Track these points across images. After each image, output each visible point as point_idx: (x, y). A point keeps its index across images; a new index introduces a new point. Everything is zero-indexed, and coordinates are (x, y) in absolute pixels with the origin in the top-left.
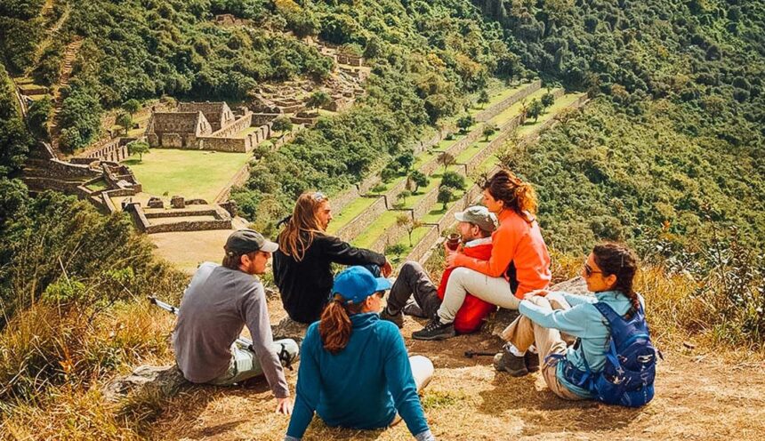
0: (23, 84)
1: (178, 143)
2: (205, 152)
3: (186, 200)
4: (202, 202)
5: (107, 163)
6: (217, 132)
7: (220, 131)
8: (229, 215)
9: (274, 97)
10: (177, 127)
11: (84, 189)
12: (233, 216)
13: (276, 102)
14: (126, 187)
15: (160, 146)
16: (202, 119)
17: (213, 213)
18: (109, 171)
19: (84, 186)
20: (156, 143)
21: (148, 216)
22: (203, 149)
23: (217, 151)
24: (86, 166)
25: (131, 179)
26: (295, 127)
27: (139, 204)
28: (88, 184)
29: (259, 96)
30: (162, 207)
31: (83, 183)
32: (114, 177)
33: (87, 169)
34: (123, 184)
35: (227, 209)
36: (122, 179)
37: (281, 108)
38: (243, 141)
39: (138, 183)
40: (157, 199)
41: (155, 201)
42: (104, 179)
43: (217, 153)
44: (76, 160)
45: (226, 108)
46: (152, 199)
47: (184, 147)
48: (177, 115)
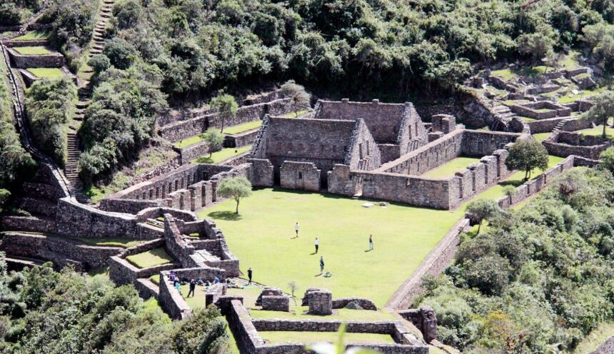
0: (16, 45)
1: (312, 180)
2: (367, 203)
3: (334, 298)
4: (367, 305)
5: (175, 214)
6: (392, 164)
7: (397, 162)
8: (421, 335)
9: (511, 98)
10: (312, 150)
11: (124, 262)
12: (428, 340)
13: (514, 109)
14: (208, 263)
15: (277, 185)
16: (364, 135)
17: (390, 330)
18: (175, 229)
19: (123, 257)
20: (267, 178)
21: (261, 326)
22: (362, 198)
23: (392, 202)
24: (128, 217)
25: (217, 249)
26: (554, 162)
27: (241, 299)
28: (133, 252)
29: (479, 94)
30: (286, 309)
31: (123, 251)
32: (185, 242)
33: (133, 222)
34: (202, 258)
35: (415, 323)
36: (199, 247)
37: (523, 120)
38: (445, 185)
39: (232, 259)
40: (275, 293)
41: (271, 296)
42: (163, 246)
43: (389, 208)
44: (111, 203)
45: (411, 114)
46: (265, 293)
47: (323, 189)
48: (314, 124)
